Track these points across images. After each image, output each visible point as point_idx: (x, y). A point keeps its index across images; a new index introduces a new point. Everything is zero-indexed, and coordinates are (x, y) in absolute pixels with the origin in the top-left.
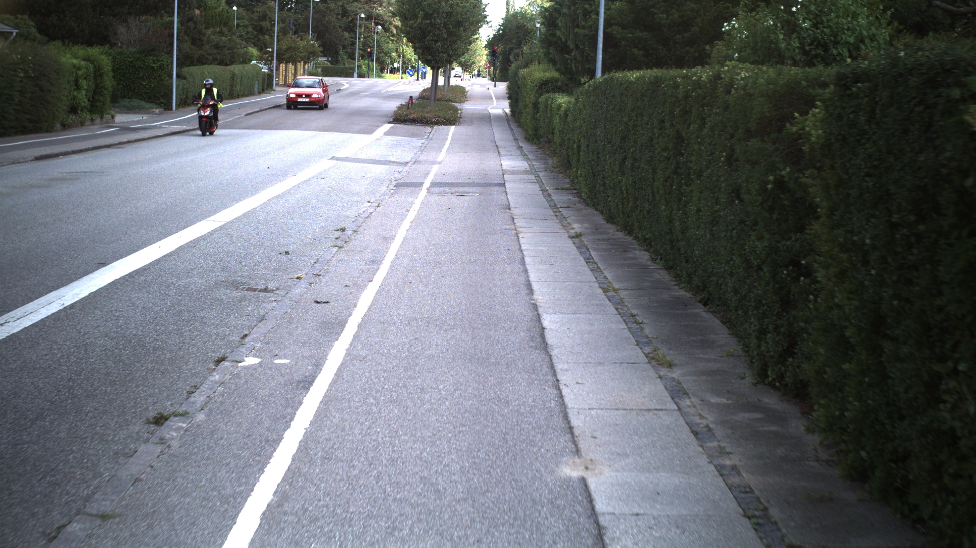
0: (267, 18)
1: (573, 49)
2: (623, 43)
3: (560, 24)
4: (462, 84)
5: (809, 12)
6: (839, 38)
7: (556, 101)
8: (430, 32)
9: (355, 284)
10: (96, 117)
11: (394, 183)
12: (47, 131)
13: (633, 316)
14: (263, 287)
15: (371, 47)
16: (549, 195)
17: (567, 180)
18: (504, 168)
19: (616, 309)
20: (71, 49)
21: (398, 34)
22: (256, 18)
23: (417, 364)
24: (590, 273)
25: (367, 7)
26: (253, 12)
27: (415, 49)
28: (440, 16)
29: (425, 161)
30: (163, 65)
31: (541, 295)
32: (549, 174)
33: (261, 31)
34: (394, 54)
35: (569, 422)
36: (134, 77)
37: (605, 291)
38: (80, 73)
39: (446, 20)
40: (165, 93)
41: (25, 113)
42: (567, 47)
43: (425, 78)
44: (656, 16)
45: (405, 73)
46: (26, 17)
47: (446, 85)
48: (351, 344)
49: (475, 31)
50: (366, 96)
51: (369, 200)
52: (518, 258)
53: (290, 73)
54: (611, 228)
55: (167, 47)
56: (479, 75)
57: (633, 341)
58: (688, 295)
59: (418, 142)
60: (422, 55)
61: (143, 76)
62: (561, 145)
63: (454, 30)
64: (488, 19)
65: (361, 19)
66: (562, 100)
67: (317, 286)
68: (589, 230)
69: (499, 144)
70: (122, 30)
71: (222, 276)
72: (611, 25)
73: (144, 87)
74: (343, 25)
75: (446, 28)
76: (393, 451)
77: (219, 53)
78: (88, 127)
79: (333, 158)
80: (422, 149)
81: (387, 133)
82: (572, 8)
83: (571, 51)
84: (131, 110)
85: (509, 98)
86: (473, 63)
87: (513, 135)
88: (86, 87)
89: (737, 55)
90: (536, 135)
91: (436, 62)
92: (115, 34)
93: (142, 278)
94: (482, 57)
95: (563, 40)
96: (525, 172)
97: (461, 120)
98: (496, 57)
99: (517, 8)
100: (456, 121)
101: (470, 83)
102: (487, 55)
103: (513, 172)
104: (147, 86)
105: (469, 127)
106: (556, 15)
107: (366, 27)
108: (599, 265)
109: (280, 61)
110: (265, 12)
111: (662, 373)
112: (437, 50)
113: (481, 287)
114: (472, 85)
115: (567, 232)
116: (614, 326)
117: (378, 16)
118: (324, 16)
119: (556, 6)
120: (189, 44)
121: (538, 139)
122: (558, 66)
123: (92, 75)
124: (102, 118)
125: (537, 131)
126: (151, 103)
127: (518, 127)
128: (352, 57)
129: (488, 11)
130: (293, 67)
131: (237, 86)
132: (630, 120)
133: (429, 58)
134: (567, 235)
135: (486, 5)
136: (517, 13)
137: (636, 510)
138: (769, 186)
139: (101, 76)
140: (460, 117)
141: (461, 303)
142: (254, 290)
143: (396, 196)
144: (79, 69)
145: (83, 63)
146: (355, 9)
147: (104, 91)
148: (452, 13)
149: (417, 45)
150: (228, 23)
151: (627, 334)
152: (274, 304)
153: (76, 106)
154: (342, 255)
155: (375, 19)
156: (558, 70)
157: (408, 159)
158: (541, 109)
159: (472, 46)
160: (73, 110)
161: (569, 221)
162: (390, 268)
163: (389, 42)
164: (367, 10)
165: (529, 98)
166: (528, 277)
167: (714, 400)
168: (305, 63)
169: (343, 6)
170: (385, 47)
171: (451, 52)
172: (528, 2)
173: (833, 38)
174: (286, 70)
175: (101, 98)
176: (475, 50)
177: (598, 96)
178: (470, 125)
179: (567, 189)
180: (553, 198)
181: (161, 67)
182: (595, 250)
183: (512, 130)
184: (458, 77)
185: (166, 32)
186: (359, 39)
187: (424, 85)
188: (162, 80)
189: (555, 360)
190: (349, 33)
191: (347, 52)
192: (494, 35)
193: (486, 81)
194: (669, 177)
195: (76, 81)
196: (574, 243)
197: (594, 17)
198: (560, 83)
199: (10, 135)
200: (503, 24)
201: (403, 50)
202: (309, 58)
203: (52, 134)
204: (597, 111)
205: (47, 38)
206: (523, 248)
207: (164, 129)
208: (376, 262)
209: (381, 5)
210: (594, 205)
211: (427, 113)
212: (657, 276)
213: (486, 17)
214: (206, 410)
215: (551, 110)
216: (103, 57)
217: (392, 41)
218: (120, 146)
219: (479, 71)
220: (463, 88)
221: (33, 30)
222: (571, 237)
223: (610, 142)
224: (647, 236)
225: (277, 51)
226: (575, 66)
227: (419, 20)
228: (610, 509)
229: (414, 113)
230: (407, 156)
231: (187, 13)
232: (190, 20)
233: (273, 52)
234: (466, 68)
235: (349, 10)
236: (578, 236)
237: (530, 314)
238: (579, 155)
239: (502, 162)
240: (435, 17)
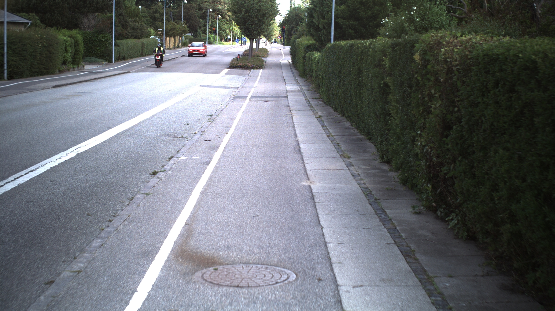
0: (158, 12)
1: (322, 29)
2: (344, 26)
3: (315, 16)
4: (266, 47)
5: (419, 14)
6: (433, 26)
7: (314, 56)
8: (248, 20)
9: (221, 135)
10: (75, 66)
11: (233, 97)
12: (52, 74)
13: (338, 144)
14: (181, 136)
15: (215, 27)
16: (309, 101)
17: (318, 95)
18: (287, 89)
19: (331, 142)
20: (61, 31)
21: (230, 20)
22: (152, 12)
23: (249, 158)
24: (323, 130)
25: (213, 5)
26: (150, 9)
27: (240, 29)
28: (254, 11)
29: (248, 87)
30: (108, 39)
31: (300, 137)
32: (310, 92)
33: (154, 19)
34: (228, 31)
35: (307, 173)
36: (92, 46)
37: (328, 136)
38: (67, 44)
39: (257, 13)
40: (109, 54)
41: (42, 65)
42: (320, 28)
43: (245, 44)
44: (360, 13)
45: (234, 41)
46: (34, 14)
47: (257, 48)
48: (222, 153)
49: (273, 19)
50: (215, 54)
51: (221, 104)
52: (291, 125)
53: (172, 42)
54: (336, 114)
55: (109, 30)
56: (275, 42)
57: (336, 151)
58: (363, 137)
59: (243, 78)
60: (245, 32)
61: (97, 45)
62: (316, 78)
63: (261, 19)
64: (279, 12)
65: (210, 12)
66: (317, 55)
67: (204, 136)
68: (325, 115)
69: (285, 78)
70: (85, 20)
71: (162, 133)
72: (338, 18)
73: (98, 50)
74: (199, 15)
75: (257, 18)
76: (242, 179)
77: (135, 32)
78: (72, 72)
79: (200, 86)
80: (246, 81)
81: (227, 74)
82: (321, 8)
83: (322, 30)
84: (91, 63)
85: (291, 54)
86: (272, 35)
87: (293, 74)
88: (70, 51)
89: (388, 33)
90: (304, 73)
91: (252, 36)
92: (82, 23)
93: (128, 133)
94: (277, 32)
95: (317, 24)
96: (298, 91)
97: (266, 66)
98: (284, 32)
99: (296, 5)
100: (263, 67)
101: (270, 47)
102: (279, 31)
103: (292, 91)
104: (99, 50)
105: (270, 70)
106: (313, 11)
107: (212, 16)
108: (327, 127)
109: (167, 36)
110: (156, 9)
111: (345, 160)
112: (253, 29)
113: (275, 135)
114: (272, 48)
115: (315, 115)
116: (329, 147)
117: (219, 10)
118: (189, 11)
119: (313, 7)
120: (121, 28)
121: (306, 76)
122: (315, 38)
123: (73, 45)
124: (78, 67)
125: (305, 71)
126: (101, 59)
127: (296, 69)
128: (205, 32)
129: (279, 8)
130: (174, 39)
131: (145, 50)
132: (342, 63)
133: (248, 33)
134: (315, 116)
135: (278, 5)
136: (296, 8)
137: (326, 192)
138: (382, 85)
139: (78, 45)
140: (265, 65)
141: (266, 140)
142: (178, 137)
143: (234, 102)
144: (67, 42)
145: (69, 39)
146: (206, 6)
147: (79, 53)
148: (260, 9)
149: (242, 27)
150: (138, 16)
151: (334, 149)
152: (187, 142)
153: (66, 61)
154: (213, 125)
155: (217, 12)
156: (315, 40)
157: (239, 86)
158: (307, 60)
159: (272, 26)
160: (64, 63)
161: (317, 111)
162: (235, 129)
163: (225, 25)
164: (213, 7)
165: (301, 54)
166: (295, 132)
167: (363, 167)
168: (180, 37)
169: (199, 4)
170: (222, 27)
171: (260, 31)
172: (302, 1)
173: (430, 26)
174: (170, 41)
175: (78, 57)
176: (273, 28)
177: (330, 53)
178: (270, 69)
179: (318, 98)
180: (310, 102)
181: (107, 40)
182: (327, 122)
183: (292, 71)
184: (263, 43)
185: (109, 22)
186: (209, 23)
187: (245, 48)
188: (107, 47)
189: (303, 157)
190: (203, 19)
191: (202, 30)
192: (283, 20)
193: (279, 46)
194: (356, 87)
195: (66, 48)
196: (318, 120)
197: (330, 14)
198: (316, 46)
199: (35, 76)
200: (288, 14)
201: (233, 28)
202: (182, 34)
203: (55, 75)
204: (329, 59)
205: (45, 26)
206: (294, 122)
207: (111, 73)
208: (228, 127)
209: (220, 4)
210: (329, 105)
211: (247, 63)
212: (352, 131)
213: (279, 11)
214: (171, 170)
215: (312, 60)
216: (78, 35)
217: (227, 23)
218: (92, 81)
219: (275, 40)
220: (267, 50)
221: (38, 21)
222: (317, 118)
223: (334, 74)
224: (350, 115)
225: (165, 30)
226: (324, 37)
227: (243, 14)
228: (317, 192)
229: (241, 63)
230: (238, 84)
231: (119, 11)
232: (121, 15)
233: (163, 31)
234: (268, 38)
235: (202, 7)
236: (320, 117)
237: (295, 143)
238: (323, 82)
239: (287, 87)
240: (251, 12)
